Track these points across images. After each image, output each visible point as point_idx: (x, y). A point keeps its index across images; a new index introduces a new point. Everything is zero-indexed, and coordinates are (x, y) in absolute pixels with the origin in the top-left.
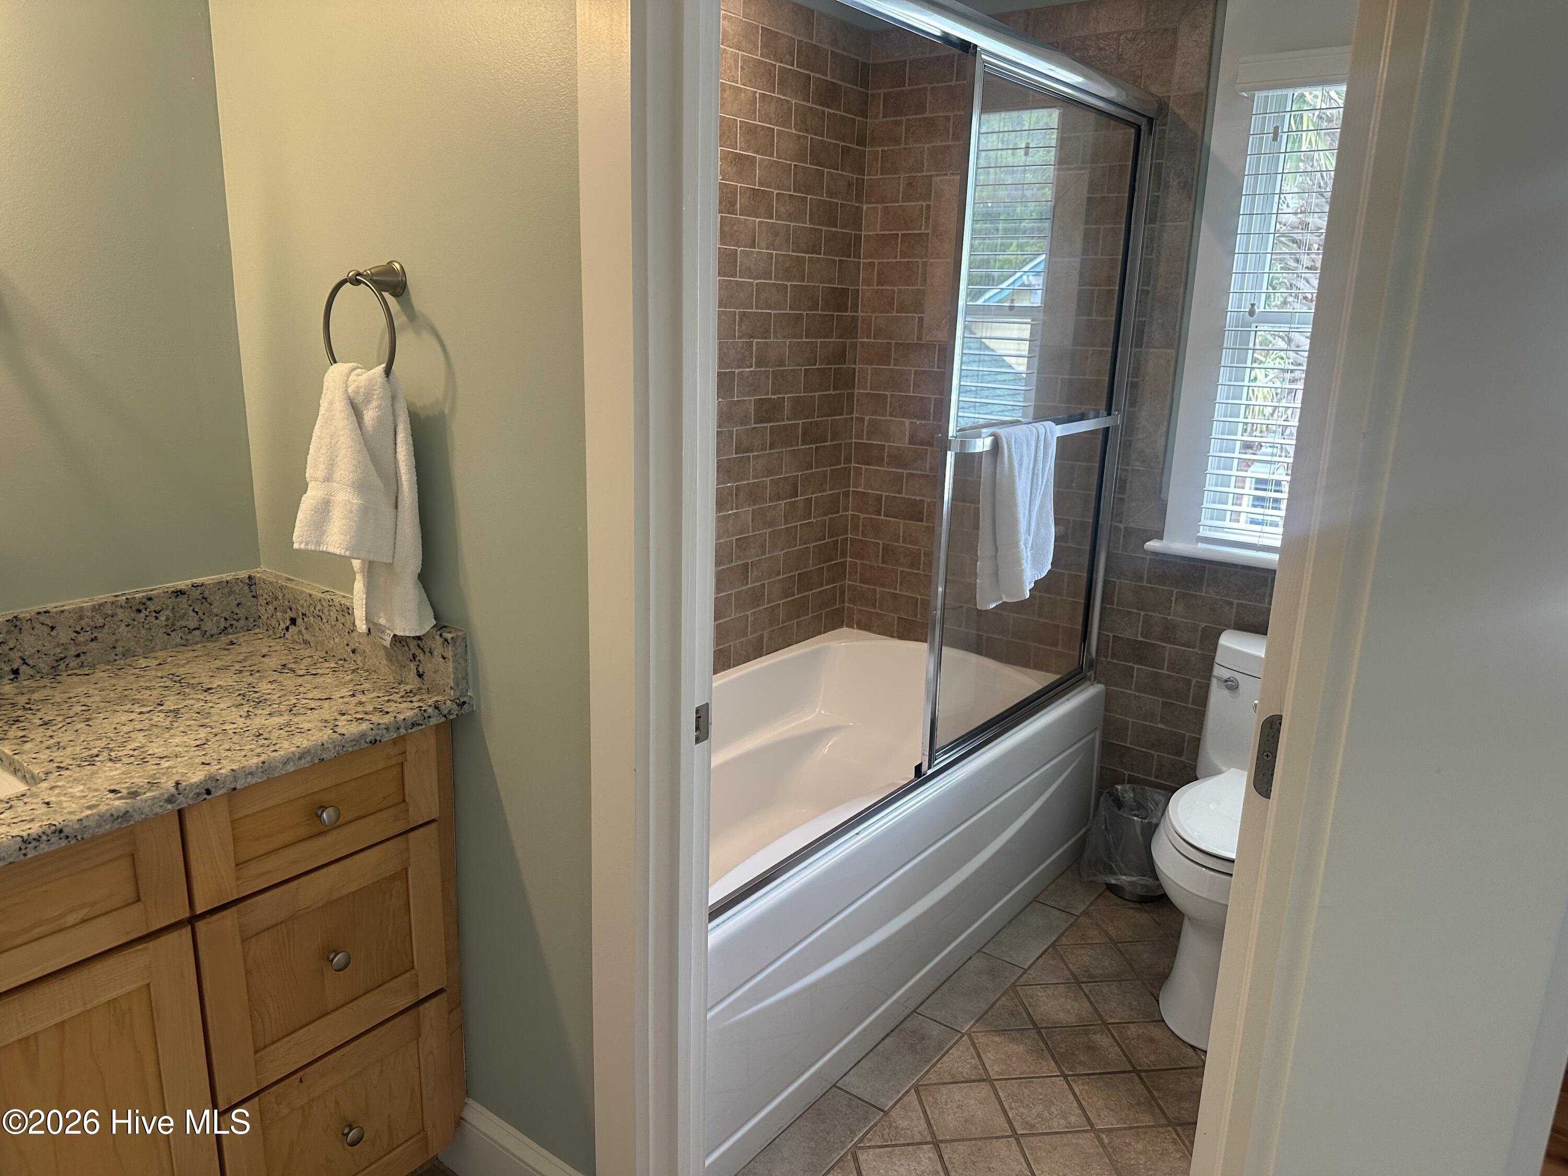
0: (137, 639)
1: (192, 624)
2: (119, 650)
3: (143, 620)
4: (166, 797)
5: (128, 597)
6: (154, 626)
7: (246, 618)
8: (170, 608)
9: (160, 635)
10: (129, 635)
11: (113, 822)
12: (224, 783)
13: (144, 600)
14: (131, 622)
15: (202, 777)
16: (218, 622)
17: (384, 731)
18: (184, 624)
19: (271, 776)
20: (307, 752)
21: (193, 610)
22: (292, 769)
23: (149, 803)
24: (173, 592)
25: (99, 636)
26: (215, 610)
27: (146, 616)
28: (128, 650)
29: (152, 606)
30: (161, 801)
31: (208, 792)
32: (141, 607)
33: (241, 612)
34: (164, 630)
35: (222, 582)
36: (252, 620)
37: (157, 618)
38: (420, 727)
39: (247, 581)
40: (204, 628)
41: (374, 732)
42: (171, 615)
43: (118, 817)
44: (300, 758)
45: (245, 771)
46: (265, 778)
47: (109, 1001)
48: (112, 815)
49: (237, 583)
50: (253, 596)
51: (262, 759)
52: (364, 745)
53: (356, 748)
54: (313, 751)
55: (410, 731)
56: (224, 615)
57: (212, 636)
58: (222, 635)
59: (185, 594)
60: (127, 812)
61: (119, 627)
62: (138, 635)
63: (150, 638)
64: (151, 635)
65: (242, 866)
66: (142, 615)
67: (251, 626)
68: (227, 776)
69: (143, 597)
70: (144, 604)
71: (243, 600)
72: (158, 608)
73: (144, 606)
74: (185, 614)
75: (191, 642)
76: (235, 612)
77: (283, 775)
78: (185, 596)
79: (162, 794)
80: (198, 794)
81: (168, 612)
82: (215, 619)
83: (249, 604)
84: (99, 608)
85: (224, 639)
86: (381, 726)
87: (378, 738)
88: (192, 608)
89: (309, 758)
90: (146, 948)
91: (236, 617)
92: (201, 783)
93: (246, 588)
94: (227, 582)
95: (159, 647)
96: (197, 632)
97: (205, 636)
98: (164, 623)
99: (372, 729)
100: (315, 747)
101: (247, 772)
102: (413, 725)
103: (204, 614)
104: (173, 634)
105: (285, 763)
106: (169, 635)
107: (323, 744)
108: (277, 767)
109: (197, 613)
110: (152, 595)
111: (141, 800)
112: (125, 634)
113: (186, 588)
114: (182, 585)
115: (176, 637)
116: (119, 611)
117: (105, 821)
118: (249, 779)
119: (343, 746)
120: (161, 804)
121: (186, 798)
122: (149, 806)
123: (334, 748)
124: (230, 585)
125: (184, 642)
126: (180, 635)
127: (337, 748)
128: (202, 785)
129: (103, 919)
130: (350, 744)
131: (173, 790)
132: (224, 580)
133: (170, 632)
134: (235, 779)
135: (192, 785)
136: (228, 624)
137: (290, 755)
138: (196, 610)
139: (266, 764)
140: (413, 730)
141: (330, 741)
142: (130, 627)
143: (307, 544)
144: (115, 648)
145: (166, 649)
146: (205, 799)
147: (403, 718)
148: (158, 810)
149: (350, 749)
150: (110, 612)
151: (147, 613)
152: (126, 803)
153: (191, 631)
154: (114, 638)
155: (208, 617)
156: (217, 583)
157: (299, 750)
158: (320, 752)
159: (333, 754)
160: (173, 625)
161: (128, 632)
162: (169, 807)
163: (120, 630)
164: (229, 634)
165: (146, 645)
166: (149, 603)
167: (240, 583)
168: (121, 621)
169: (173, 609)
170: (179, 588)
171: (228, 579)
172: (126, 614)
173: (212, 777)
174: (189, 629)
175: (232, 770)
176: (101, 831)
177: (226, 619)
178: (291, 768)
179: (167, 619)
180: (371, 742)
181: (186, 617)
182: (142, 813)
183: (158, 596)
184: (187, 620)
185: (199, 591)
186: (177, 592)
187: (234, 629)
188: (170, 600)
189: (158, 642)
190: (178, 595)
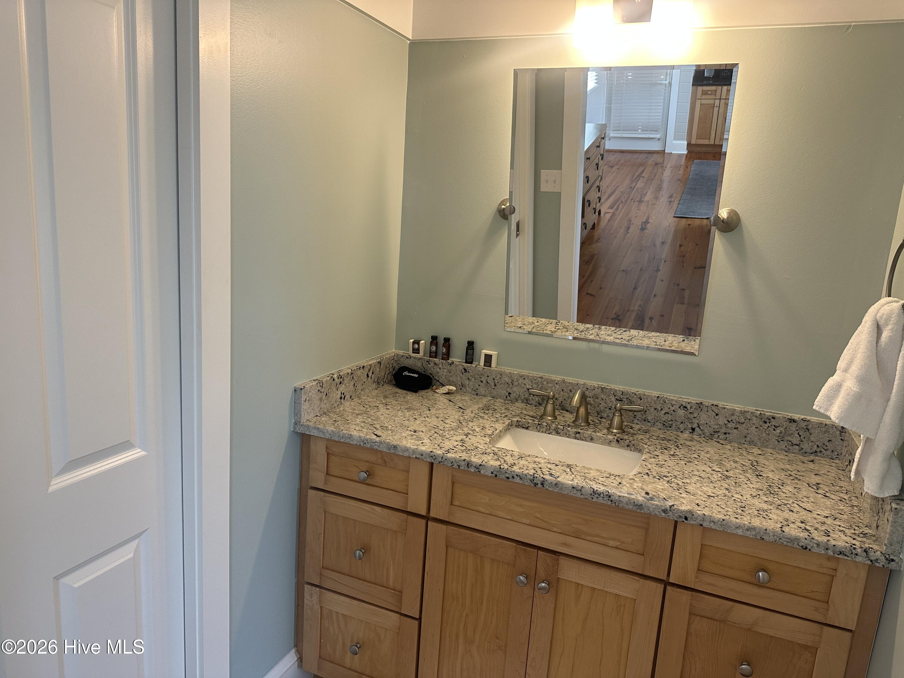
0: (759, 437)
1: (796, 440)
2: (748, 439)
3: (766, 428)
4: (663, 508)
5: (762, 412)
6: (771, 433)
7: (832, 451)
8: (784, 427)
9: (773, 440)
10: (755, 433)
11: (634, 506)
12: (696, 518)
13: (770, 418)
14: (759, 427)
15: (686, 509)
16: (812, 446)
17: (815, 545)
18: (790, 439)
19: (725, 530)
20: (754, 529)
21: (798, 433)
22: (741, 534)
23: (654, 506)
24: (789, 419)
25: (740, 428)
26: (812, 439)
27: (769, 427)
28: (753, 441)
29: (774, 422)
30: (660, 509)
31: (686, 518)
32: (767, 421)
33: (830, 446)
34: (777, 438)
35: (822, 423)
36: (836, 453)
37: (774, 430)
38: (846, 558)
39: (840, 429)
40: (802, 446)
41: (806, 541)
42: (784, 431)
43: (637, 505)
44: (747, 530)
45: (710, 519)
46: (721, 529)
47: (616, 594)
48: (634, 502)
49: (832, 427)
50: (842, 440)
51: (724, 518)
52: (795, 545)
53: (789, 544)
54: (758, 530)
55: (837, 556)
56: (818, 443)
57: (806, 453)
58: (813, 455)
59: (796, 422)
60: (642, 505)
61: (751, 427)
62: (761, 436)
63: (768, 440)
64: (768, 438)
65: (701, 572)
66: (767, 425)
67: (835, 457)
68: (699, 516)
69: (770, 416)
70: (769, 419)
71: (834, 440)
72: (777, 425)
73: (769, 421)
74: (792, 434)
75: (791, 451)
76: (826, 444)
77: (733, 533)
78: (795, 424)
79: (662, 506)
80: (680, 517)
81: (782, 429)
82: (810, 444)
83: (837, 443)
84: (744, 413)
85: (812, 457)
86: (814, 541)
87: (809, 547)
88: (798, 432)
89: (754, 533)
90: (639, 581)
91: (825, 447)
92: (684, 511)
93: (838, 433)
94: (826, 425)
95: (771, 446)
96: (797, 447)
97: (801, 451)
98: (778, 434)
99: (806, 539)
100: (760, 529)
101: (712, 520)
102: (841, 553)
103: (804, 438)
104: (782, 442)
105: (737, 528)
106: (779, 442)
107: (766, 530)
108: (730, 527)
109: (800, 436)
110: (776, 416)
111: (651, 503)
112: (754, 432)
113: (797, 419)
114: (796, 417)
115: (783, 445)
116: (754, 418)
117: (630, 503)
118: (712, 524)
119: (780, 539)
120: (660, 510)
121: (673, 515)
122: (653, 508)
123: (774, 536)
124: (827, 427)
125: (786, 449)
126: (786, 445)
127: (775, 537)
128: (684, 513)
129: (624, 552)
130: (785, 540)
131: (668, 507)
132: (824, 423)
133: (780, 441)
134: (703, 520)
135: (679, 510)
136: (818, 450)
137: (742, 525)
138: (800, 434)
139: (725, 522)
140: (840, 556)
141: (772, 530)
142: (758, 429)
143: (820, 408)
144: (746, 437)
145: (775, 449)
146: (683, 521)
147: (834, 544)
148: (657, 513)
149: (785, 543)
150: (749, 417)
151: (770, 425)
152: (643, 500)
153: (793, 445)
154: (747, 431)
155: (807, 441)
156: (818, 423)
157: (749, 525)
158: (762, 534)
159: (771, 539)
160: (783, 437)
161: (756, 431)
162: (663, 514)
163: (751, 429)
164: (817, 456)
165: (764, 443)
166: (772, 420)
167: (834, 428)
168: (754, 424)
169: (786, 428)
170: (793, 418)
171: (827, 423)
172: (758, 421)
173: (691, 512)
174: (792, 443)
175: (704, 514)
176: (627, 507)
177: (818, 446)
178: (740, 532)
179: (781, 433)
180: (802, 547)
181: (792, 436)
182: (649, 510)
183: (779, 418)
184: (793, 438)
185: (805, 424)
186: (791, 420)
187: (821, 454)
188: (785, 423)
189: (771, 443)
190: (791, 422)
